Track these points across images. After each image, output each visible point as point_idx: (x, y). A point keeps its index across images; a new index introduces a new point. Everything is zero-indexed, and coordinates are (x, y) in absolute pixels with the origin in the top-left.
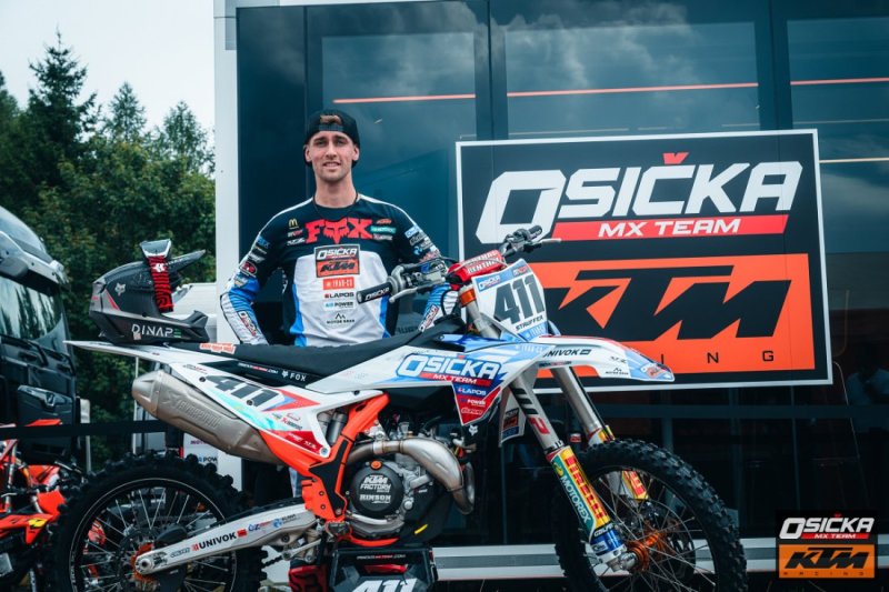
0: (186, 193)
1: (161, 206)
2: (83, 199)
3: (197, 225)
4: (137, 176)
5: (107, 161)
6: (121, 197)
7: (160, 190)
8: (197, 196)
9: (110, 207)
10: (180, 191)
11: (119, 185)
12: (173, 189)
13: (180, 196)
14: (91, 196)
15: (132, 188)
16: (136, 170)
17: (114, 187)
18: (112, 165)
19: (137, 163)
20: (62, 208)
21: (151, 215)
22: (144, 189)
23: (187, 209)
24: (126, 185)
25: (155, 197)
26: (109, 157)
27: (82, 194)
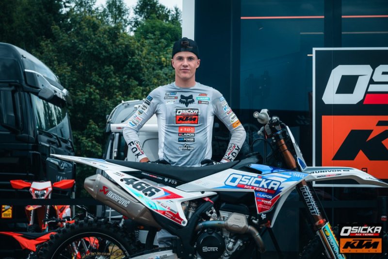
0: (121, 44)
1: (107, 51)
2: (65, 46)
3: (126, 63)
4: (95, 35)
5: (78, 26)
6: (85, 46)
7: (107, 42)
8: (127, 47)
9: (79, 52)
10: (118, 43)
11: (85, 39)
12: (114, 42)
13: (117, 46)
14: (69, 45)
15: (92, 41)
16: (94, 31)
17: (81, 40)
18: (81, 28)
19: (94, 27)
20: (53, 50)
21: (102, 57)
22: (98, 42)
23: (121, 54)
24: (89, 40)
25: (104, 46)
26: (80, 23)
27: (64, 43)
